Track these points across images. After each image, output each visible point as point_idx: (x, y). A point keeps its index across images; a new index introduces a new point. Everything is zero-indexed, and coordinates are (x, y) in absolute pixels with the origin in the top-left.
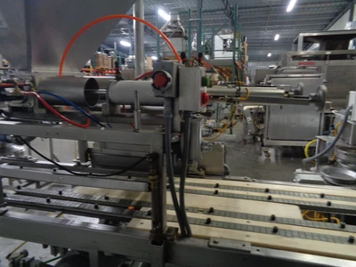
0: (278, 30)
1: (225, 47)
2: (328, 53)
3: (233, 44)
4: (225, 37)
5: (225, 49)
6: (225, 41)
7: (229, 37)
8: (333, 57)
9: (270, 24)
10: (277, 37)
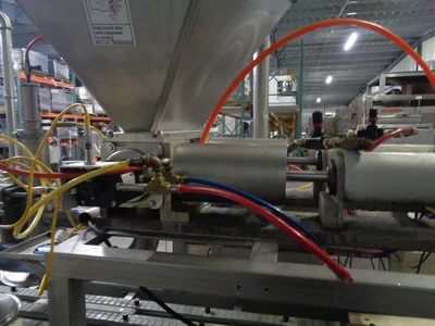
0: (330, 71)
1: (279, 91)
2: (419, 97)
3: (289, 87)
4: (280, 78)
5: (280, 94)
6: (280, 83)
7: (285, 78)
8: (424, 103)
9: (321, 65)
10: (329, 80)
